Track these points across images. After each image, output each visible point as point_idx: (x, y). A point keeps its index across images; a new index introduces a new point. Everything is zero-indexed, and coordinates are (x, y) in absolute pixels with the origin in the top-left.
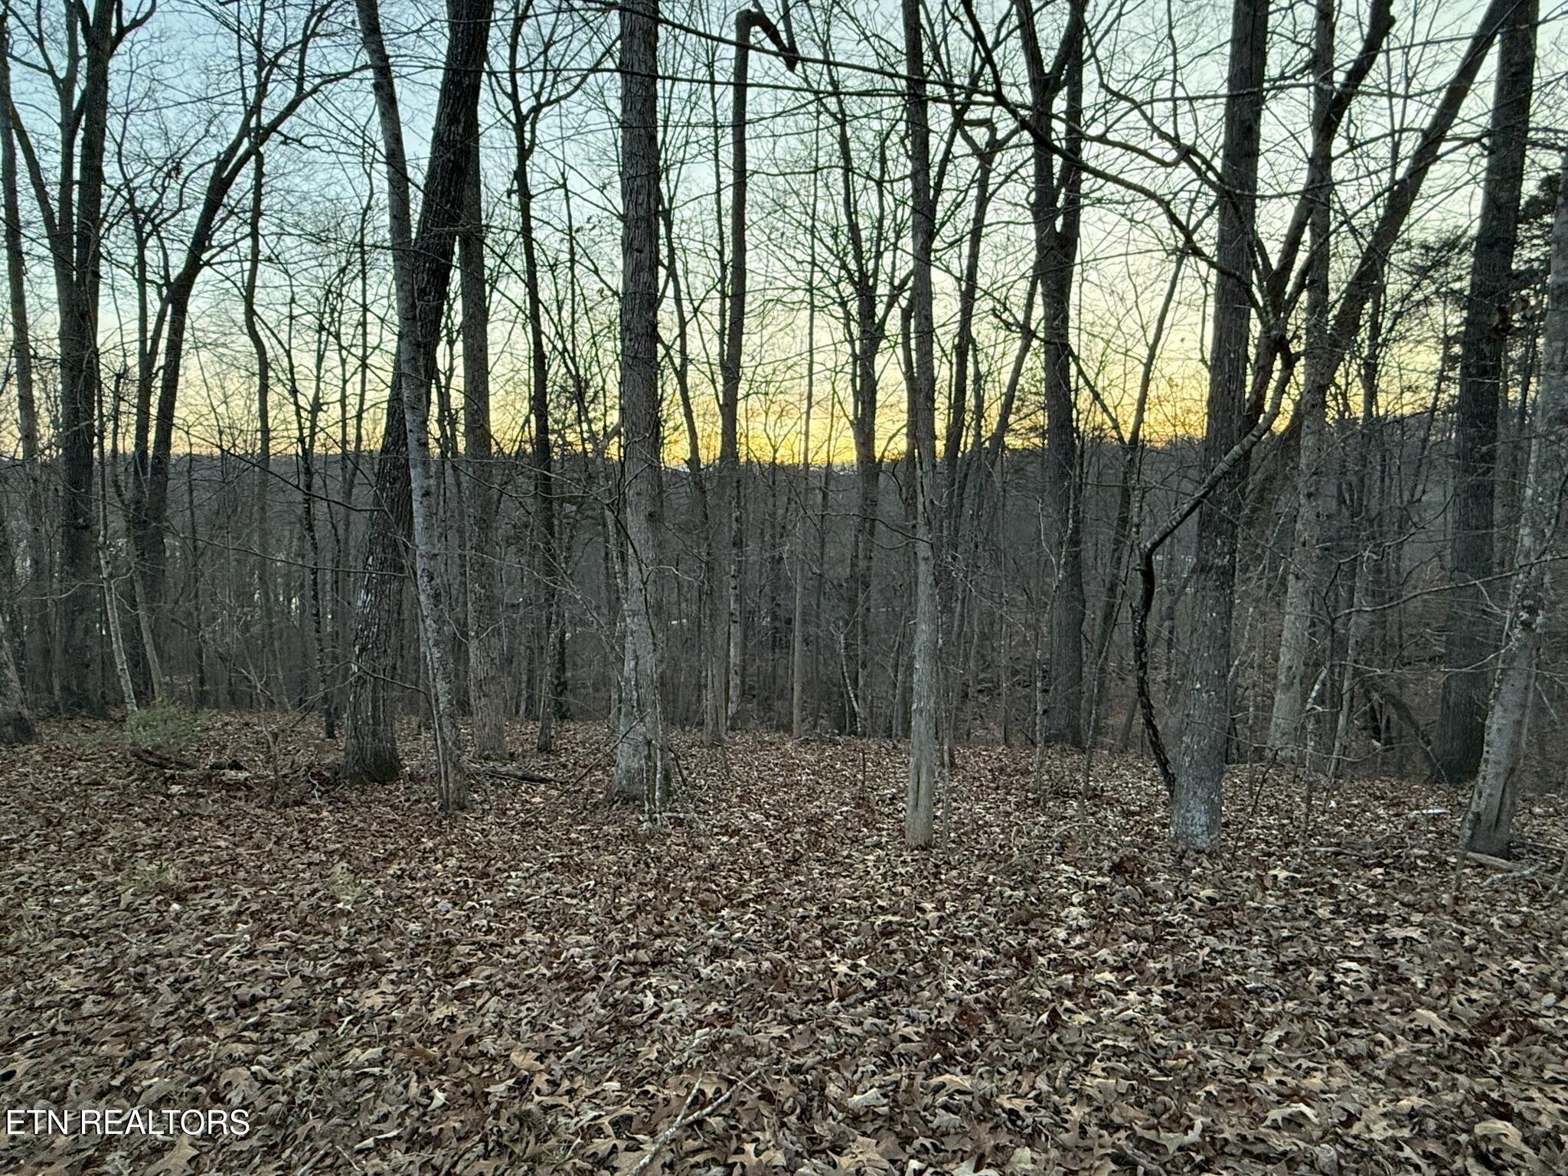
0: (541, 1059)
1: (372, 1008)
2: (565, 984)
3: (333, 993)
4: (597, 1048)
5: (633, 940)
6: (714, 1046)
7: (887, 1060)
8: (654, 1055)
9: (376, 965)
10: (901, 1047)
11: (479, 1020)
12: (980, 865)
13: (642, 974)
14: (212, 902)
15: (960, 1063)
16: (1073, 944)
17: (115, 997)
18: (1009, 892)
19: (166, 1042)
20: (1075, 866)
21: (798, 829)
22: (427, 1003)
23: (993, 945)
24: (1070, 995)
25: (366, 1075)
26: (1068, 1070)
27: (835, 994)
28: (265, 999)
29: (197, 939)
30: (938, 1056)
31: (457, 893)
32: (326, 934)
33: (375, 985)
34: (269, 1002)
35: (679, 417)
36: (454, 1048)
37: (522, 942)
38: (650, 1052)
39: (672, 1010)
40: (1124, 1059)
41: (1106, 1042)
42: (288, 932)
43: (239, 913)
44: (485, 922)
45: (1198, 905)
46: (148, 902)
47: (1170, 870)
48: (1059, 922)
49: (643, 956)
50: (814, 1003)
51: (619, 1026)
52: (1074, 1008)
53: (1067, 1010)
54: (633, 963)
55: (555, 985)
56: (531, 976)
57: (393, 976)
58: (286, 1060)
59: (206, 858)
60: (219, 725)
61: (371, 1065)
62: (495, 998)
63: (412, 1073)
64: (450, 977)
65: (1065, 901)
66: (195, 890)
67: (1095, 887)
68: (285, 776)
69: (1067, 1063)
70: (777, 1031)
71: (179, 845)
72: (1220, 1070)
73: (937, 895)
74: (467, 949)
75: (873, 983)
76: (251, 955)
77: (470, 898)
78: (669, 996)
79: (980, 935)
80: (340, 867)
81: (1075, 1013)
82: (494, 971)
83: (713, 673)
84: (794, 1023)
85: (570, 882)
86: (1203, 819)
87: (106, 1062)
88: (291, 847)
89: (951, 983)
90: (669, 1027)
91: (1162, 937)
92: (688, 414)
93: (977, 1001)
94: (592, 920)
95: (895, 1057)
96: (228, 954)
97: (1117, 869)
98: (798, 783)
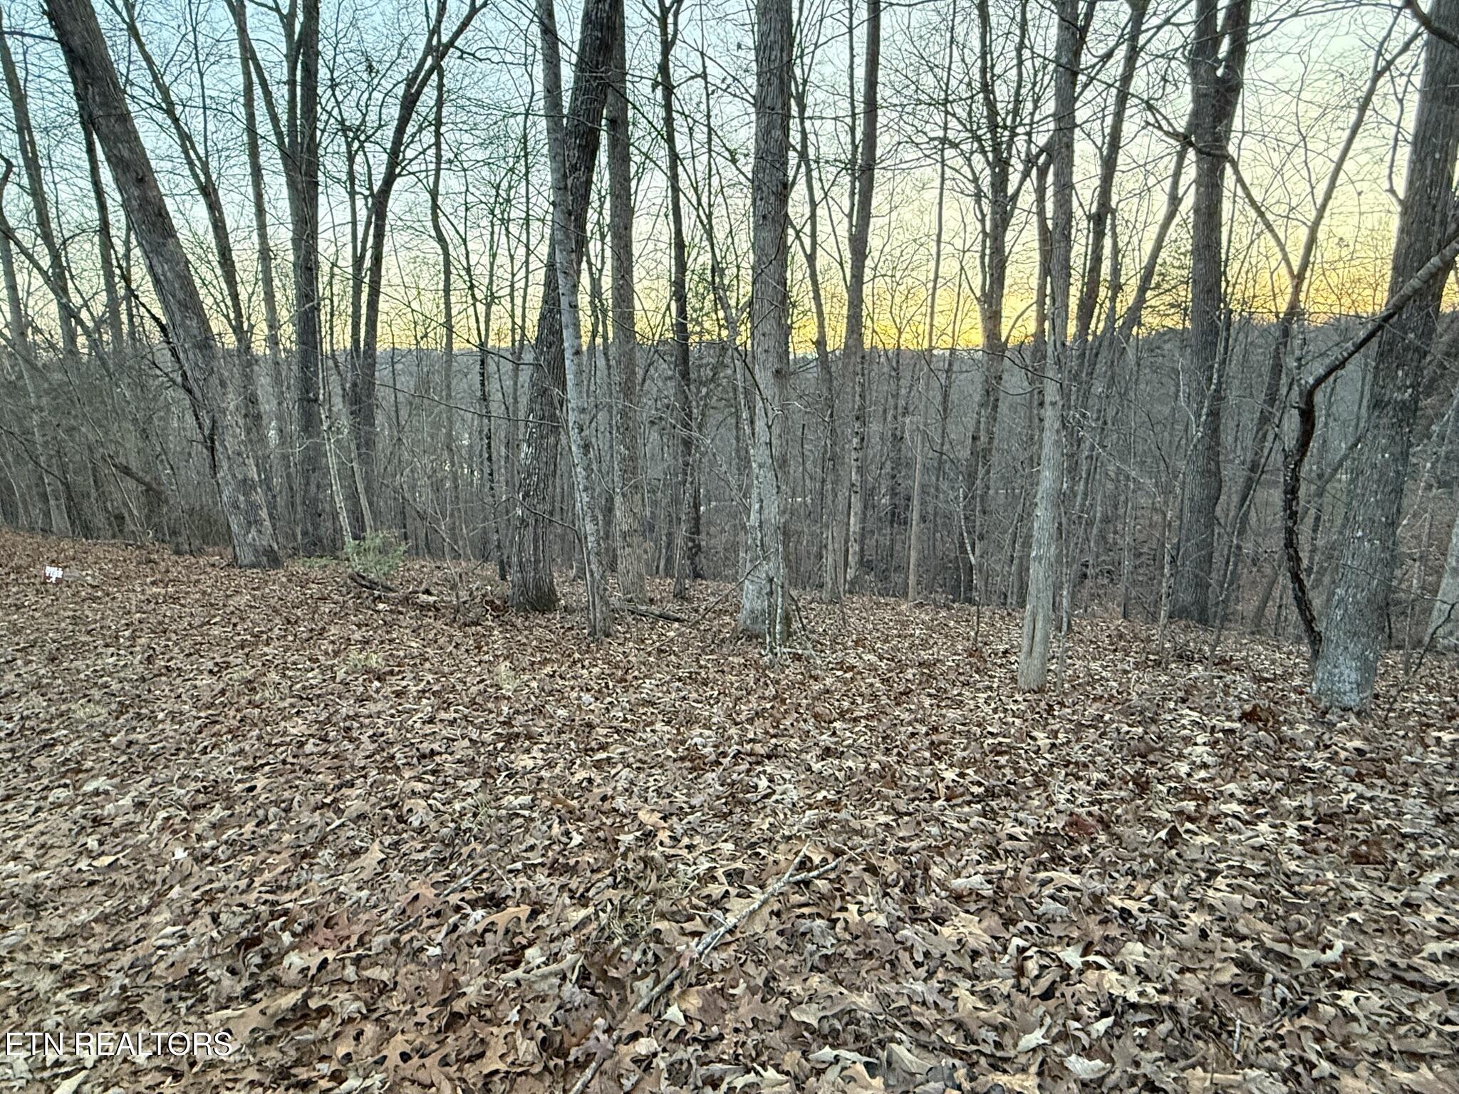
0: (664, 818)
1: (525, 767)
2: (688, 764)
3: (494, 754)
4: (715, 816)
5: (751, 735)
6: (823, 824)
7: (993, 853)
8: (765, 826)
9: (529, 737)
10: (1008, 844)
11: (613, 784)
12: (1096, 705)
13: (758, 763)
14: (404, 683)
15: (1067, 863)
16: (1196, 777)
17: (329, 742)
18: (1126, 728)
19: (365, 777)
20: (1201, 712)
21: (910, 671)
22: (569, 768)
23: (1108, 771)
24: (1191, 819)
25: (518, 815)
26: (1187, 881)
27: (942, 794)
28: (440, 754)
29: (392, 707)
30: (1046, 855)
31: (600, 691)
32: (491, 712)
33: (528, 751)
34: (444, 756)
35: (809, 303)
36: (590, 803)
37: (652, 731)
38: (762, 823)
39: (784, 793)
40: (1252, 879)
41: (1230, 863)
42: (460, 707)
43: (424, 691)
44: (621, 714)
45: (1343, 754)
46: (357, 679)
47: (1310, 722)
48: (1181, 757)
49: (759, 749)
50: (920, 800)
51: (733, 800)
52: (1196, 830)
53: (1187, 831)
54: (750, 755)
55: (679, 764)
56: (658, 755)
57: (543, 746)
58: (455, 798)
59: (402, 653)
60: (417, 567)
61: (521, 808)
62: (628, 769)
63: (554, 817)
64: (588, 751)
65: (1188, 741)
66: (392, 673)
67: (1224, 731)
68: (465, 603)
69: (1187, 876)
70: (882, 819)
71: (382, 642)
72: (1367, 900)
73: (1049, 728)
74: (605, 731)
75: (982, 789)
76: (431, 721)
77: (609, 695)
78: (781, 782)
79: (1094, 763)
80: (503, 667)
81: (1196, 834)
82: (627, 749)
83: (832, 537)
84: (900, 815)
85: (697, 691)
86: (1353, 676)
87: (321, 787)
88: (467, 651)
89: (1062, 797)
90: (781, 806)
91: (1298, 779)
92: (817, 297)
93: (1090, 814)
94: (715, 720)
95: (1002, 853)
96: (414, 719)
97: (1248, 717)
98: (912, 635)
